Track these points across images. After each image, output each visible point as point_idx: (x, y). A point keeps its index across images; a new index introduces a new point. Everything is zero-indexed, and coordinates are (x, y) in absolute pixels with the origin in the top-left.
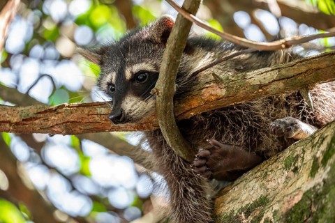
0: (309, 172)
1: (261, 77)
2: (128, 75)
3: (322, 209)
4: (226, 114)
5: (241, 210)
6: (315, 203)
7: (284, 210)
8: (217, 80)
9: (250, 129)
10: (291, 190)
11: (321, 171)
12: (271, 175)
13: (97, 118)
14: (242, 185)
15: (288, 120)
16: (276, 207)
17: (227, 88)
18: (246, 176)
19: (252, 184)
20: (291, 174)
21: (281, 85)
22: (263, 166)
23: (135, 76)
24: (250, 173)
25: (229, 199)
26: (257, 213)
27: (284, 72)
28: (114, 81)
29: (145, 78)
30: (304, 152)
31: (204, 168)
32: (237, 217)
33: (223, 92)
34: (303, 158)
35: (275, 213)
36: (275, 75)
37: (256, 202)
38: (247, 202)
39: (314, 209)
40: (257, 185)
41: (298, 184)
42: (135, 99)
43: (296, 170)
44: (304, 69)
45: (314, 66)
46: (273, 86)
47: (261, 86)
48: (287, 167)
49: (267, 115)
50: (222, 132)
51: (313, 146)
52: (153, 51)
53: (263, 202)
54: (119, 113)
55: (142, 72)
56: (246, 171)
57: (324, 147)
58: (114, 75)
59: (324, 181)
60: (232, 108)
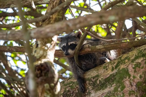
0: (111, 70)
1: (100, 47)
2: (69, 44)
3: (115, 79)
4: (89, 55)
5: (92, 77)
6: (113, 77)
7: (104, 78)
8: (89, 47)
9: (95, 59)
10: (106, 74)
11: (115, 70)
12: (99, 70)
13: (59, 53)
14: (91, 72)
15: (104, 57)
16: (102, 77)
17: (91, 49)
18: (92, 70)
19: (94, 71)
20: (105, 70)
21: (104, 49)
22: (97, 68)
23: (71, 45)
24: (93, 69)
25: (88, 75)
26: (96, 78)
27: (105, 46)
28: (65, 45)
29: (73, 45)
30: (109, 65)
31: (85, 67)
32: (90, 79)
33: (90, 50)
34: (109, 67)
35: (102, 79)
36: (103, 47)
37: (95, 76)
38: (93, 76)
39: (113, 79)
40: (96, 72)
41: (108, 72)
42: (71, 50)
43: (107, 69)
44: (110, 46)
45: (113, 46)
46: (102, 49)
47: (99, 49)
48: (104, 68)
49: (98, 56)
50: (88, 59)
51: (111, 64)
52: (75, 39)
53: (97, 76)
54: (67, 53)
55: (73, 44)
56: (91, 69)
57: (115, 64)
58: (65, 44)
59: (116, 72)
60: (91, 54)
